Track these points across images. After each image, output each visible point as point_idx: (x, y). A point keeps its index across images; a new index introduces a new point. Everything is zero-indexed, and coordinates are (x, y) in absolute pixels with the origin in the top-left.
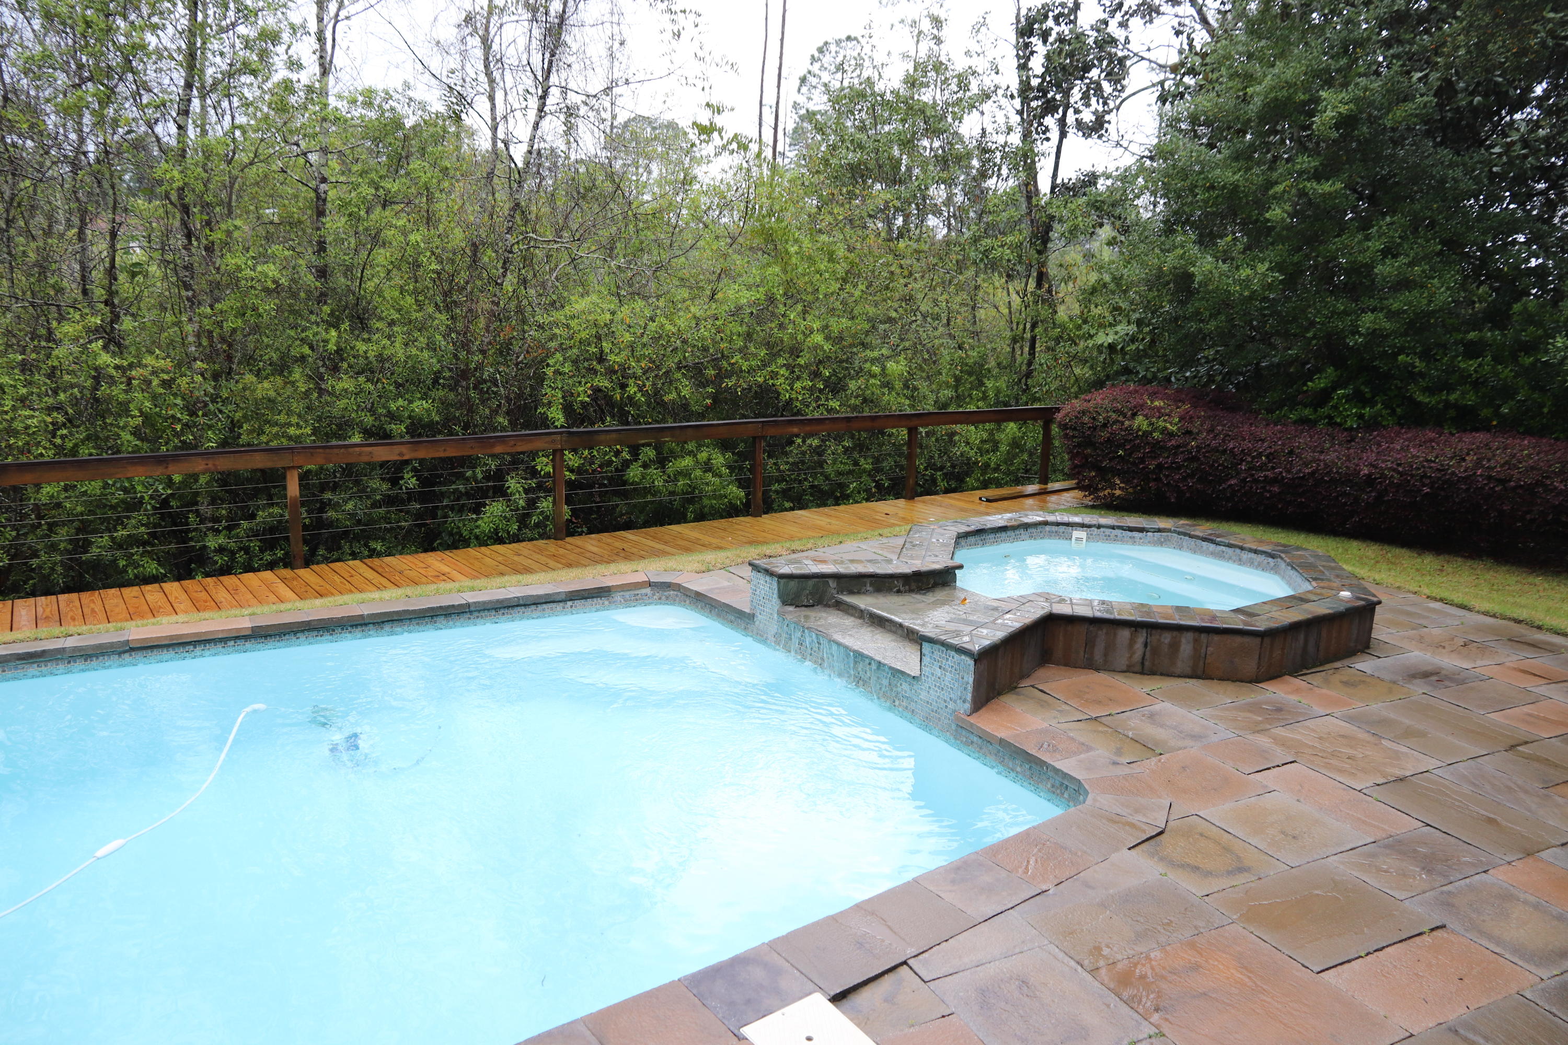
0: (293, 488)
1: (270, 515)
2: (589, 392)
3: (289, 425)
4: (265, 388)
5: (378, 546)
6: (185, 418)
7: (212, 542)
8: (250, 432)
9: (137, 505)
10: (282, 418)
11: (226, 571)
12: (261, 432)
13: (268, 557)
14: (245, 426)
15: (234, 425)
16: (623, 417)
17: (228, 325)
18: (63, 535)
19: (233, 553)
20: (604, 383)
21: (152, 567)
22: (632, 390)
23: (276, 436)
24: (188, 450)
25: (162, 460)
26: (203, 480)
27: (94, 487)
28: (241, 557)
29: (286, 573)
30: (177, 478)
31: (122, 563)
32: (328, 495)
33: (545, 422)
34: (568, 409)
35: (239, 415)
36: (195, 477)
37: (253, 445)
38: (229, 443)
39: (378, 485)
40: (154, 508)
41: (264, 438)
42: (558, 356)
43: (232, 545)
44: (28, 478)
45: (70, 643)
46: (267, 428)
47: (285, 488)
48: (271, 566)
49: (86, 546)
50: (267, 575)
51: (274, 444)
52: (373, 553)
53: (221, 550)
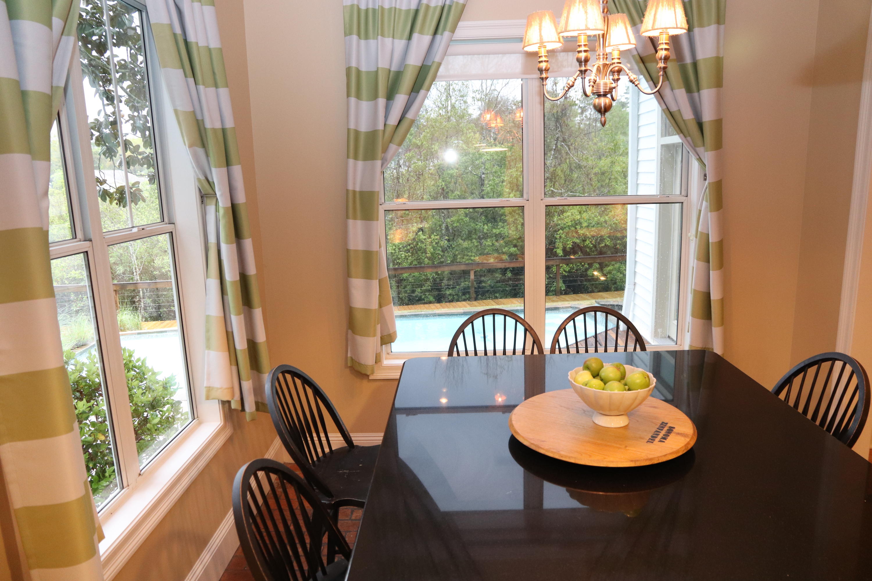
0: (472, 276)
1: (465, 284)
2: (572, 244)
3: (472, 256)
4: (465, 244)
5: (497, 295)
6: (442, 254)
7: (448, 292)
8: (460, 258)
9: (427, 279)
10: (470, 254)
11: (452, 301)
12: (463, 258)
13: (464, 297)
14: (459, 256)
15: (455, 256)
16: (586, 253)
17: (455, 225)
18: (409, 288)
19: (453, 296)
20: (578, 241)
21: (431, 299)
22: (588, 242)
23: (468, 260)
24: (441, 264)
25: (436, 267)
26: (446, 273)
27: (416, 274)
28: (456, 297)
29: (469, 302)
30: (439, 272)
31: (423, 297)
32: (483, 278)
33: (556, 254)
34: (564, 250)
35: (457, 253)
36: (444, 272)
37: (461, 262)
38: (454, 261)
39: (498, 276)
40: (432, 281)
41: (464, 260)
42: (561, 231)
43: (454, 293)
44: (402, 272)
45: (423, 313)
46: (465, 257)
47: (470, 276)
48: (464, 300)
49: (413, 291)
50: (464, 303)
51: (467, 262)
52: (496, 298)
53: (450, 295)
